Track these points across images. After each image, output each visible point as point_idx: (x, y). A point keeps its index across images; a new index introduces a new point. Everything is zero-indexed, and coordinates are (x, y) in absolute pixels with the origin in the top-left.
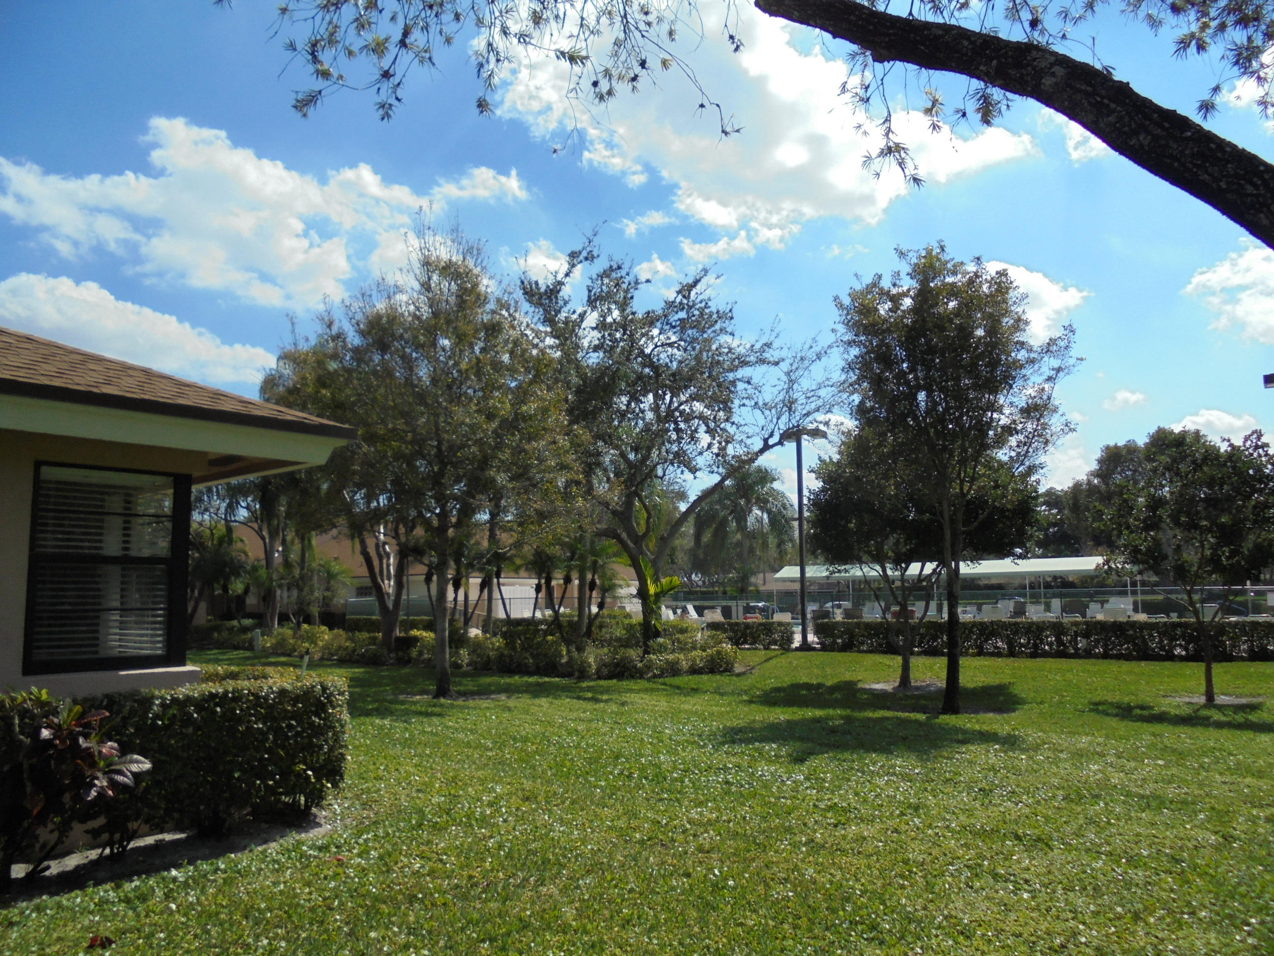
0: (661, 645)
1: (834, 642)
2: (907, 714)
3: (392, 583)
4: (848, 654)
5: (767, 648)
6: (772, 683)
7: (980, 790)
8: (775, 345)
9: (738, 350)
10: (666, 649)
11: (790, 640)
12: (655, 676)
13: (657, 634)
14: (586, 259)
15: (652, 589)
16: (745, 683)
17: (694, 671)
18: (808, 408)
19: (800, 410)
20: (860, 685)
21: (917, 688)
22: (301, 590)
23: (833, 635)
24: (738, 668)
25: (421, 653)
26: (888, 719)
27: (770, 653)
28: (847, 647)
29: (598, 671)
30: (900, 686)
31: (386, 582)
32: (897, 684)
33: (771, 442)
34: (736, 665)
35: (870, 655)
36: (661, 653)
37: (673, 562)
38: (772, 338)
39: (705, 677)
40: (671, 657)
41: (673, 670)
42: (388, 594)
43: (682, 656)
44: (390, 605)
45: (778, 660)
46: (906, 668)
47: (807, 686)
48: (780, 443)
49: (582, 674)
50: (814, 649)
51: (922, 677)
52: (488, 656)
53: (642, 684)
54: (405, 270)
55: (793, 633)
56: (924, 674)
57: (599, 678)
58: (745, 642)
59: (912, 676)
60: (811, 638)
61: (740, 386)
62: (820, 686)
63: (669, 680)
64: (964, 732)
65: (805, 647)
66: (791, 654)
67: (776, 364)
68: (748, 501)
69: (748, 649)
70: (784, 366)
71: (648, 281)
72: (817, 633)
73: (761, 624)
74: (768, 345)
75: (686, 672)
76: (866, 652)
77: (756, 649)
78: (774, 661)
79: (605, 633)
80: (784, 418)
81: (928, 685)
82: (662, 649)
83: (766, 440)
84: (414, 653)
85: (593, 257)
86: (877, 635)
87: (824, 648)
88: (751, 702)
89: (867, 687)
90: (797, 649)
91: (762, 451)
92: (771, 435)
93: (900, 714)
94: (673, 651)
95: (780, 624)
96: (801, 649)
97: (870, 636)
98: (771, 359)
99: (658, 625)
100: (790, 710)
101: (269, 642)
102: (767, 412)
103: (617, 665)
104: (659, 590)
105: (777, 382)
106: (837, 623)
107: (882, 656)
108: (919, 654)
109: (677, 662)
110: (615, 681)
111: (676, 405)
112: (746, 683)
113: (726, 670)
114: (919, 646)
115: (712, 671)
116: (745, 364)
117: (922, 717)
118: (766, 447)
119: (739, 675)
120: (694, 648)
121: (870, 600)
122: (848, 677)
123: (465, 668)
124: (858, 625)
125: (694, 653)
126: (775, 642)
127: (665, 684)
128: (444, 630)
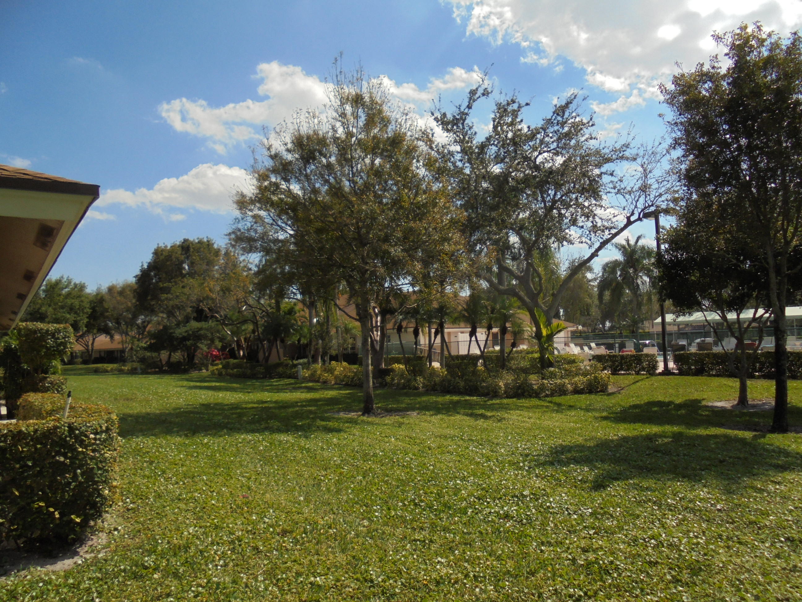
0: (551, 373)
1: (690, 368)
2: (736, 432)
3: (379, 333)
4: (700, 377)
5: (638, 373)
6: (633, 401)
7: (787, 539)
8: (632, 146)
9: (603, 151)
10: (555, 376)
11: (655, 367)
12: (547, 396)
13: (551, 365)
14: (483, 95)
15: (544, 332)
16: (610, 402)
17: (577, 391)
18: (661, 191)
19: (653, 194)
20: (704, 403)
21: (754, 406)
22: (323, 339)
23: (687, 363)
24: (611, 389)
25: (393, 379)
26: (716, 436)
27: (639, 377)
28: (699, 372)
29: (505, 392)
30: (738, 404)
31: (375, 333)
32: (736, 402)
33: (632, 219)
34: (609, 387)
35: (717, 378)
36: (551, 378)
37: (588, 314)
38: (629, 140)
39: (583, 396)
40: (559, 381)
41: (561, 391)
42: (376, 341)
43: (567, 381)
44: (378, 348)
45: (643, 382)
46: (743, 389)
47: (660, 404)
48: (639, 219)
49: (494, 393)
50: (673, 374)
51: (760, 397)
52: (435, 381)
53: (535, 402)
54: (328, 106)
55: (657, 362)
56: (761, 394)
57: (507, 397)
58: (622, 369)
59: (749, 396)
60: (671, 365)
61: (606, 179)
62: (670, 403)
63: (557, 399)
64: (787, 454)
65: (667, 372)
66: (654, 378)
67: (635, 159)
68: (636, 270)
69: (624, 374)
70: (639, 161)
71: (527, 104)
72: (675, 362)
73: (634, 356)
74: (627, 146)
75: (571, 392)
76: (714, 376)
77: (628, 374)
78: (638, 384)
79: (513, 364)
80: (642, 200)
81: (764, 404)
82: (553, 376)
83: (628, 218)
84: (388, 379)
85: (488, 93)
86: (723, 362)
87: (681, 373)
88: (605, 418)
89: (710, 404)
90: (660, 374)
91: (626, 227)
92: (633, 214)
93: (729, 432)
94: (562, 377)
95: (647, 355)
96: (664, 373)
97: (718, 364)
98: (630, 156)
99: (551, 358)
100: (632, 426)
101: (306, 373)
102: (627, 196)
103: (519, 388)
104: (549, 332)
105: (634, 173)
106: (691, 354)
107: (726, 379)
108: (759, 377)
109: (564, 385)
110: (514, 400)
111: (559, 196)
112: (613, 401)
113: (601, 391)
114: (760, 370)
115: (590, 392)
116: (608, 160)
117: (748, 435)
118: (629, 223)
119: (609, 394)
120: (577, 375)
121: (727, 337)
122: (696, 396)
123: (421, 389)
124: (708, 355)
125: (576, 379)
126: (643, 369)
127: (551, 402)
128: (368, 366)
